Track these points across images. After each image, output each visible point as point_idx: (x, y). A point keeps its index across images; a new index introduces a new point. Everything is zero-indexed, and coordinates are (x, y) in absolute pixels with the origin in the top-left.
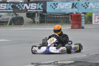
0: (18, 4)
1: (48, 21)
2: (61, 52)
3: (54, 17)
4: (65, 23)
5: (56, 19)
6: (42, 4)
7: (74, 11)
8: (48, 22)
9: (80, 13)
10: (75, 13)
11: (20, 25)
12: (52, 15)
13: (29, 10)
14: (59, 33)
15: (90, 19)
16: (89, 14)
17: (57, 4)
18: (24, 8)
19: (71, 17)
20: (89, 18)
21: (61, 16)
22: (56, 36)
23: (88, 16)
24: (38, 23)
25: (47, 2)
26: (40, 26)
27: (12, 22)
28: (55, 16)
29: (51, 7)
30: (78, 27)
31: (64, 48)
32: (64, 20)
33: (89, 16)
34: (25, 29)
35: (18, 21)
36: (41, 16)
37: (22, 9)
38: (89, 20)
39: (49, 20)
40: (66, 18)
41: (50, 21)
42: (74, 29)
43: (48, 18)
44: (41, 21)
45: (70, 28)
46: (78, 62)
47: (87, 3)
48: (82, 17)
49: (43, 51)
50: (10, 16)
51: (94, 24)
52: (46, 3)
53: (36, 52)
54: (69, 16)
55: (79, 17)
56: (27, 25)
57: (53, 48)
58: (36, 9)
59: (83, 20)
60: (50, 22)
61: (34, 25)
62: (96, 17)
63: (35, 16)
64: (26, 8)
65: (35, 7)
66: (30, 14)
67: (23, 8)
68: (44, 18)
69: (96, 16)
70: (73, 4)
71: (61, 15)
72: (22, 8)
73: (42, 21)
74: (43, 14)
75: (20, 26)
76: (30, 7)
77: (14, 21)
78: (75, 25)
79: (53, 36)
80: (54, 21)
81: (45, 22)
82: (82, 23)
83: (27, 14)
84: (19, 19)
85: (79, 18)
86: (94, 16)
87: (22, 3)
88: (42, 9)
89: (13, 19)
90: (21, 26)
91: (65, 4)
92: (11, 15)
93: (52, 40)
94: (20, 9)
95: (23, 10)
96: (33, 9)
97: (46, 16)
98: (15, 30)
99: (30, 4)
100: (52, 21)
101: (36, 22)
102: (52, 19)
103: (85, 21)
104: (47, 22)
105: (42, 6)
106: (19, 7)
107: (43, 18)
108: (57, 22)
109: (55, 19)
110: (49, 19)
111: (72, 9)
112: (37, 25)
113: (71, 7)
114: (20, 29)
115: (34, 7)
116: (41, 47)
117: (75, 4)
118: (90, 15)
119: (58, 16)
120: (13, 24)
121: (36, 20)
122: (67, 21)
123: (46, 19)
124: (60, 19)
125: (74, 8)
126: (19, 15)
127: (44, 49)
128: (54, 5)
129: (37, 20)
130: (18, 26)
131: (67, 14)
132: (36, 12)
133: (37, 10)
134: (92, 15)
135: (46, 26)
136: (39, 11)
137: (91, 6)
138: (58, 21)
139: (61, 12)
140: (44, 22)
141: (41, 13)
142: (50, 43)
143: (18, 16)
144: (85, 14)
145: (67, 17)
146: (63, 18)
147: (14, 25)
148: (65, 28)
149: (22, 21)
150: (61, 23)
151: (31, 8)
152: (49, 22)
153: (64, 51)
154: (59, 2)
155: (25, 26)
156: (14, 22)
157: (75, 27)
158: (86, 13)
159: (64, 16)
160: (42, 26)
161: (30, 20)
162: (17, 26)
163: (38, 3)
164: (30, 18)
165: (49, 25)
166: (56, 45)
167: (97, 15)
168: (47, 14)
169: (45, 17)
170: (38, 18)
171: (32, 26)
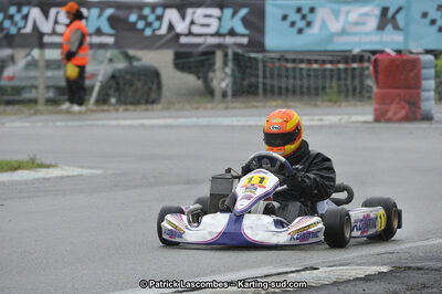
0: (136, 11)
1: (272, 86)
2: (297, 242)
3: (298, 71)
4: (347, 96)
5: (309, 76)
7: (387, 44)
8: (272, 92)
9: (414, 51)
10: (393, 54)
11: (147, 102)
12: (287, 60)
13: (186, 35)
14: (290, 148)
17: (312, 10)
18: (164, 30)
19: (376, 71)
21: (329, 66)
24: (224, 95)
25: (268, 3)
26: (234, 108)
27: (111, 92)
28: (303, 66)
30: (407, 114)
31: (313, 223)
32: (342, 82)
34: (170, 121)
35: (137, 89)
36: (239, 66)
39: (276, 83)
40: (349, 72)
41: (280, 88)
42: (390, 125)
43: (272, 74)
44: (238, 87)
45: (370, 118)
48: (424, 72)
49: (210, 233)
50: (102, 62)
52: (264, 5)
53: (177, 240)
54: (366, 64)
55: (412, 70)
56: (176, 106)
57: (260, 223)
58: (217, 34)
59: (429, 84)
60: (280, 94)
61: (209, 105)
63: (214, 64)
65: (214, 24)
66: (188, 55)
67: (159, 28)
68: (252, 75)
70: (385, 11)
71: (331, 62)
72: (154, 30)
73: (242, 85)
74: (250, 58)
75: (147, 110)
76: (192, 23)
77: (118, 84)
78: (394, 107)
80: (298, 89)
81: (255, 93)
82: (424, 94)
83: (178, 56)
84: (142, 78)
85: (412, 74)
87: (153, 7)
88: (246, 32)
89: (113, 77)
90: (149, 106)
91: (348, 12)
92: (106, 61)
93: (256, 181)
94: (148, 32)
95: (161, 36)
96: (206, 35)
98: (124, 127)
99: (189, 11)
100: (291, 87)
101: (218, 94)
102: (287, 77)
103: (437, 87)
104: (265, 90)
105: (244, 21)
106: (141, 25)
107: (248, 71)
108: (313, 91)
109: (301, 79)
110: (276, 77)
111: (381, 32)
112: (222, 105)
115: (208, 25)
116: (205, 212)
117: (390, 14)
119: (315, 66)
120: (113, 100)
121: (215, 84)
122: (354, 90)
123: (261, 80)
124: (324, 77)
125: (389, 27)
126: (139, 60)
127: (215, 223)
128: (299, 16)
129: (219, 84)
130: (135, 111)
131: (354, 56)
132: (220, 46)
133: (223, 35)
135: (264, 107)
136: (229, 40)
138: (316, 89)
139: (330, 48)
140: (253, 90)
141: (240, 51)
142: (249, 198)
143: (135, 64)
144: (436, 57)
145: (354, 69)
146: (339, 75)
147: (119, 102)
148: (346, 118)
149: (155, 86)
150: (327, 97)
151: (196, 29)
152: (276, 90)
155: (168, 109)
156: (118, 89)
157: (390, 114)
159: (341, 66)
160: (242, 108)
161: (191, 80)
162: (131, 107)
164: (190, 72)
165: (274, 103)
168: (267, 54)
169: (257, 69)
170: (225, 73)
171: (197, 109)
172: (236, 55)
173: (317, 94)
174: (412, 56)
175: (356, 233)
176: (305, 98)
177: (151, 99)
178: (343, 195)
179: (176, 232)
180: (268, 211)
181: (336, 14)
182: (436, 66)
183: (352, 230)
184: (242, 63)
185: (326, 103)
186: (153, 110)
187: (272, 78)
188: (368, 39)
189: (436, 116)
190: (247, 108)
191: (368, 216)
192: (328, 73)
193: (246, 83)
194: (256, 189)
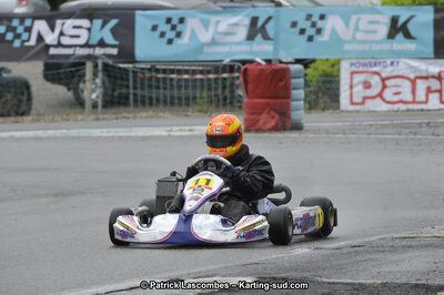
0: (5, 22)
1: (143, 97)
2: (244, 240)
3: (168, 82)
4: (218, 106)
5: (179, 87)
6: (114, 22)
7: (257, 54)
8: (143, 103)
9: (285, 60)
10: (264, 63)
11: (17, 114)
12: (157, 71)
13: (55, 46)
14: (231, 150)
15: (328, 86)
16: (326, 67)
17: (182, 20)
18: (33, 42)
19: (246, 82)
20: (324, 82)
21: (199, 76)
22: (221, 163)
23: (321, 76)
24: (95, 106)
25: (138, 13)
26: (104, 119)
28: (173, 76)
29: (157, 33)
30: (277, 124)
31: (257, 221)
32: (213, 93)
33: (326, 75)
34: (40, 133)
35: (6, 100)
36: (109, 76)
37: (26, 44)
38: (325, 92)
39: (146, 93)
40: (220, 82)
41: (151, 98)
42: (259, 135)
44: (109, 99)
46: (275, 279)
47: (315, 18)
48: (293, 81)
49: (161, 232)
51: (348, 112)
52: (133, 16)
53: (129, 240)
54: (237, 74)
55: (281, 80)
56: (46, 118)
57: (207, 222)
58: (87, 45)
59: (299, 93)
60: (151, 104)
61: (80, 117)
62: (358, 78)
63: (84, 75)
64: (40, 38)
66: (59, 66)
67: (28, 40)
68: (122, 86)
69: (355, 76)
70: (254, 20)
71: (201, 72)
72: (24, 41)
73: (113, 96)
74: (120, 68)
75: (17, 122)
76: (62, 34)
78: (264, 117)
79: (206, 164)
80: (169, 99)
81: (126, 104)
82: (294, 104)
83: (48, 67)
84: (13, 90)
85: (282, 84)
86: (349, 75)
87: (22, 18)
88: (116, 43)
90: (19, 119)
91: (218, 22)
94: (17, 44)
95: (30, 48)
96: (76, 46)
97: (131, 75)
99: (59, 22)
101: (88, 104)
102: (158, 88)
103: (306, 96)
104: (135, 101)
105: (113, 31)
106: (10, 36)
107: (119, 82)
108: (183, 102)
109: (172, 89)
110: (146, 87)
111: (250, 42)
112: (93, 116)
113: (243, 32)
114: (17, 134)
115: (78, 36)
117: (260, 23)
118: (329, 70)
119: (186, 76)
121: (85, 95)
122: (225, 99)
123: (131, 91)
124: (195, 87)
125: (259, 37)
126: (9, 71)
127: (165, 224)
128: (169, 26)
129: (91, 95)
130: (5, 122)
131: (225, 66)
132: (89, 57)
133: (93, 46)
134: (339, 70)
135: (135, 118)
136: (99, 51)
137: (334, 31)
138: (187, 99)
139: (200, 58)
140: (123, 101)
141: (110, 62)
142: (197, 199)
143: (5, 75)
144: (306, 66)
145: (225, 79)
146: (210, 85)
149: (25, 98)
150: (198, 108)
151: (65, 41)
152: (147, 101)
153: (260, 232)
154: (193, 12)
155: (38, 121)
157: (261, 123)
158: (313, 61)
159: (211, 76)
160: (111, 119)
161: (61, 92)
163: (98, 18)
164: (60, 84)
165: (145, 114)
166: (222, 206)
167: (361, 69)
168: (137, 65)
169: (128, 80)
170: (95, 84)
171: (68, 120)
172: (106, 66)
173: (188, 105)
174: (282, 65)
175: (297, 231)
176: (176, 108)
177: (21, 112)
178: (282, 196)
179: (128, 233)
180: (214, 211)
181: (206, 24)
182: (306, 75)
183: (294, 228)
184: (112, 74)
185: (196, 114)
186: (22, 122)
187: (142, 89)
188: (238, 48)
189: (306, 125)
190: (117, 119)
191: (308, 214)
192: (198, 84)
193: (116, 94)
194: (203, 190)
